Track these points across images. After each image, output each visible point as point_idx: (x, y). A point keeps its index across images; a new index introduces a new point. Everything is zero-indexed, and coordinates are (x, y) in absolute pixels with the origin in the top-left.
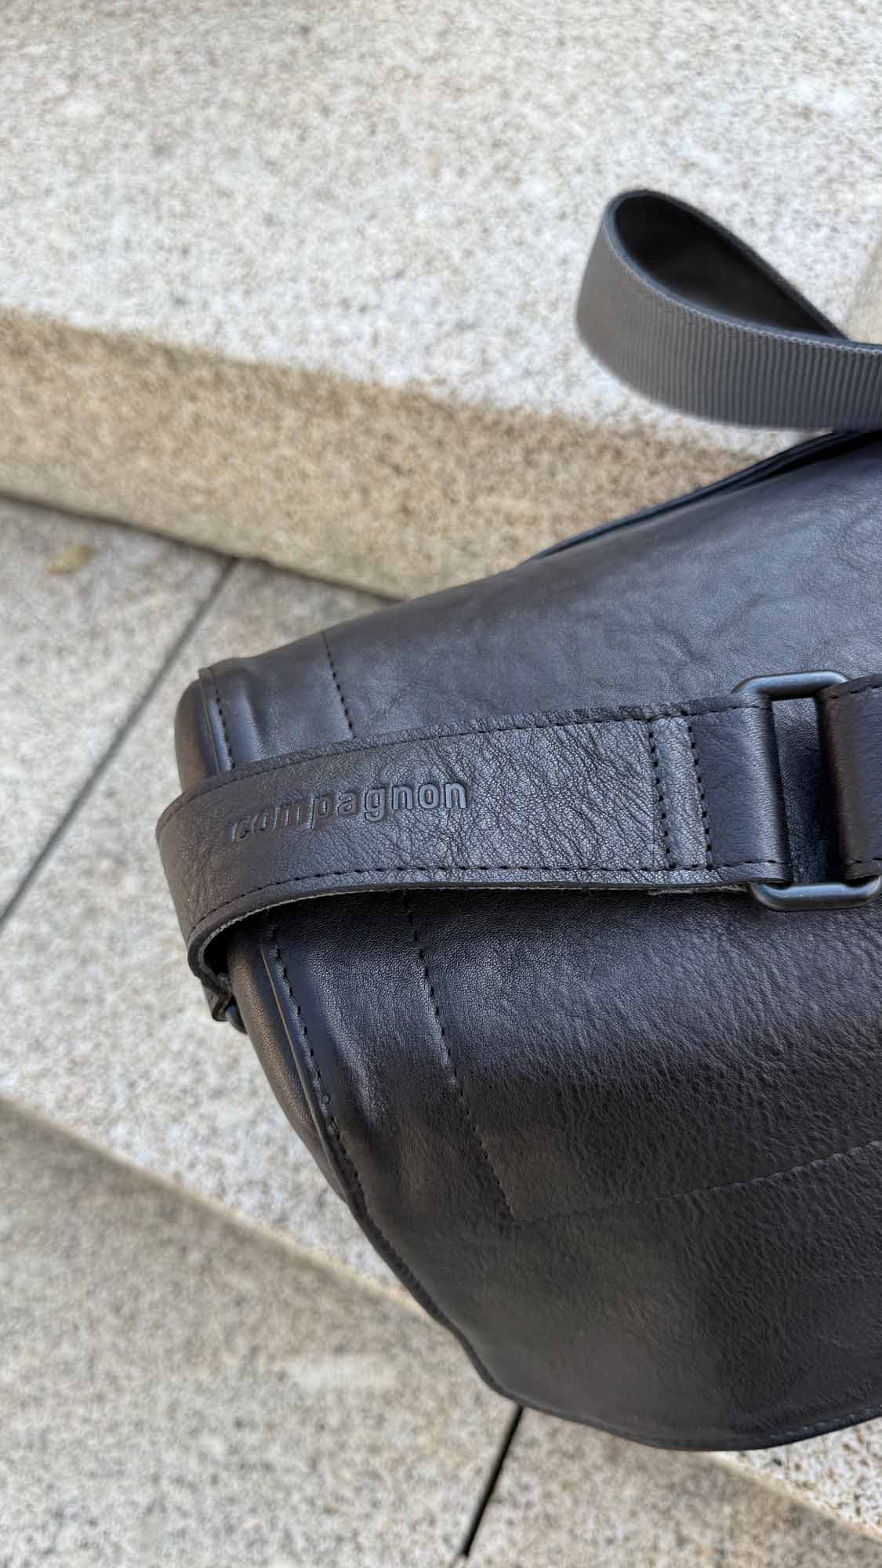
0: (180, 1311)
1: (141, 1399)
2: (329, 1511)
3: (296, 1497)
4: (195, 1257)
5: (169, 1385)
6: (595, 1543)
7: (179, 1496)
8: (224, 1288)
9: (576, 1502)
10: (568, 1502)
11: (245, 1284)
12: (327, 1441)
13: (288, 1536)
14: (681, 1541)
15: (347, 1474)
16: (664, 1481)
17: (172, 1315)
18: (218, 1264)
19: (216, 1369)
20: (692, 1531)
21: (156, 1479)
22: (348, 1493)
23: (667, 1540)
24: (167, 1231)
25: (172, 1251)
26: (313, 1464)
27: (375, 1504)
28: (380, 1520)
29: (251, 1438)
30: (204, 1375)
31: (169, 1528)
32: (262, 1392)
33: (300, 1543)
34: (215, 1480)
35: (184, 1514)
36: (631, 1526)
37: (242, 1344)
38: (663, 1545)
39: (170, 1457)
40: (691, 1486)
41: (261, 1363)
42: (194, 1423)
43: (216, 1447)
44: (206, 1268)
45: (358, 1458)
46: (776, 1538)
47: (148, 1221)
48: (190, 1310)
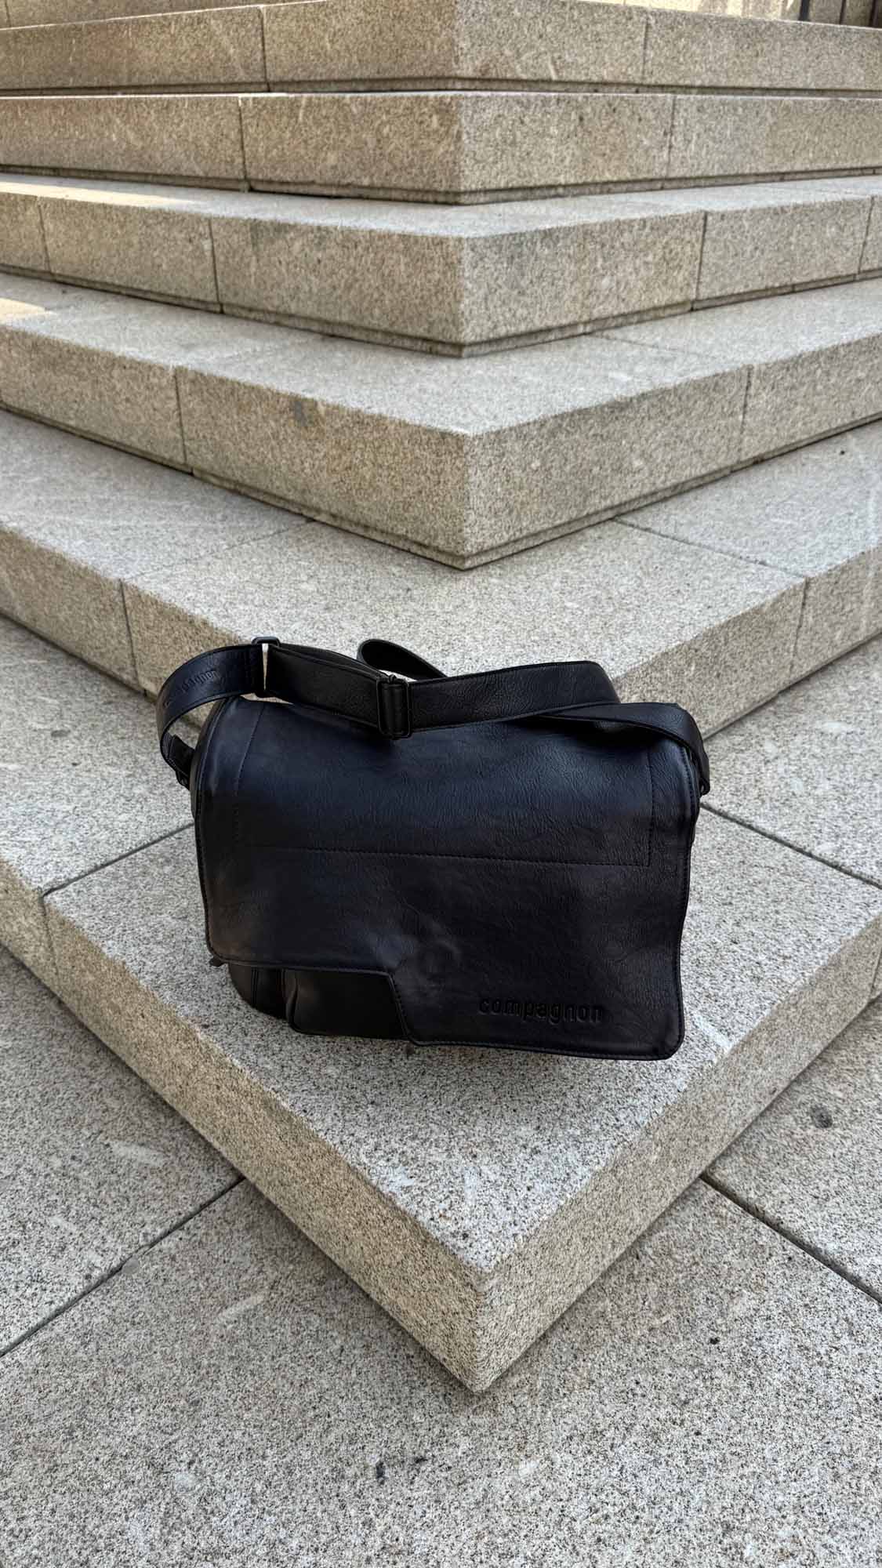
0: (74, 1106)
1: (32, 1134)
2: (95, 1205)
3: (83, 1195)
5: (49, 1133)
6: (217, 1260)
7: (27, 1177)
8: (103, 1103)
9: (219, 1241)
10: (216, 1239)
11: (114, 1105)
12: (114, 1178)
13: (69, 1208)
14: (260, 1272)
15: (113, 1194)
16: (268, 1246)
17: (69, 1106)
19: (78, 1132)
20: (269, 1270)
21: (18, 1166)
22: (110, 1202)
23: (254, 1270)
26: (99, 1185)
27: (120, 1210)
28: (120, 1216)
29: (76, 1165)
30: (69, 1134)
31: (13, 1187)
32: (93, 1149)
33: (73, 1213)
34: (47, 1176)
35: (23, 1183)
36: (239, 1259)
37: (95, 1128)
38: (250, 1271)
39: (31, 1160)
40: (279, 1252)
41: (101, 1137)
42: (51, 1151)
43: (57, 1163)
45: (122, 1190)
46: (308, 1286)
47: (82, 1065)
48: (79, 1107)
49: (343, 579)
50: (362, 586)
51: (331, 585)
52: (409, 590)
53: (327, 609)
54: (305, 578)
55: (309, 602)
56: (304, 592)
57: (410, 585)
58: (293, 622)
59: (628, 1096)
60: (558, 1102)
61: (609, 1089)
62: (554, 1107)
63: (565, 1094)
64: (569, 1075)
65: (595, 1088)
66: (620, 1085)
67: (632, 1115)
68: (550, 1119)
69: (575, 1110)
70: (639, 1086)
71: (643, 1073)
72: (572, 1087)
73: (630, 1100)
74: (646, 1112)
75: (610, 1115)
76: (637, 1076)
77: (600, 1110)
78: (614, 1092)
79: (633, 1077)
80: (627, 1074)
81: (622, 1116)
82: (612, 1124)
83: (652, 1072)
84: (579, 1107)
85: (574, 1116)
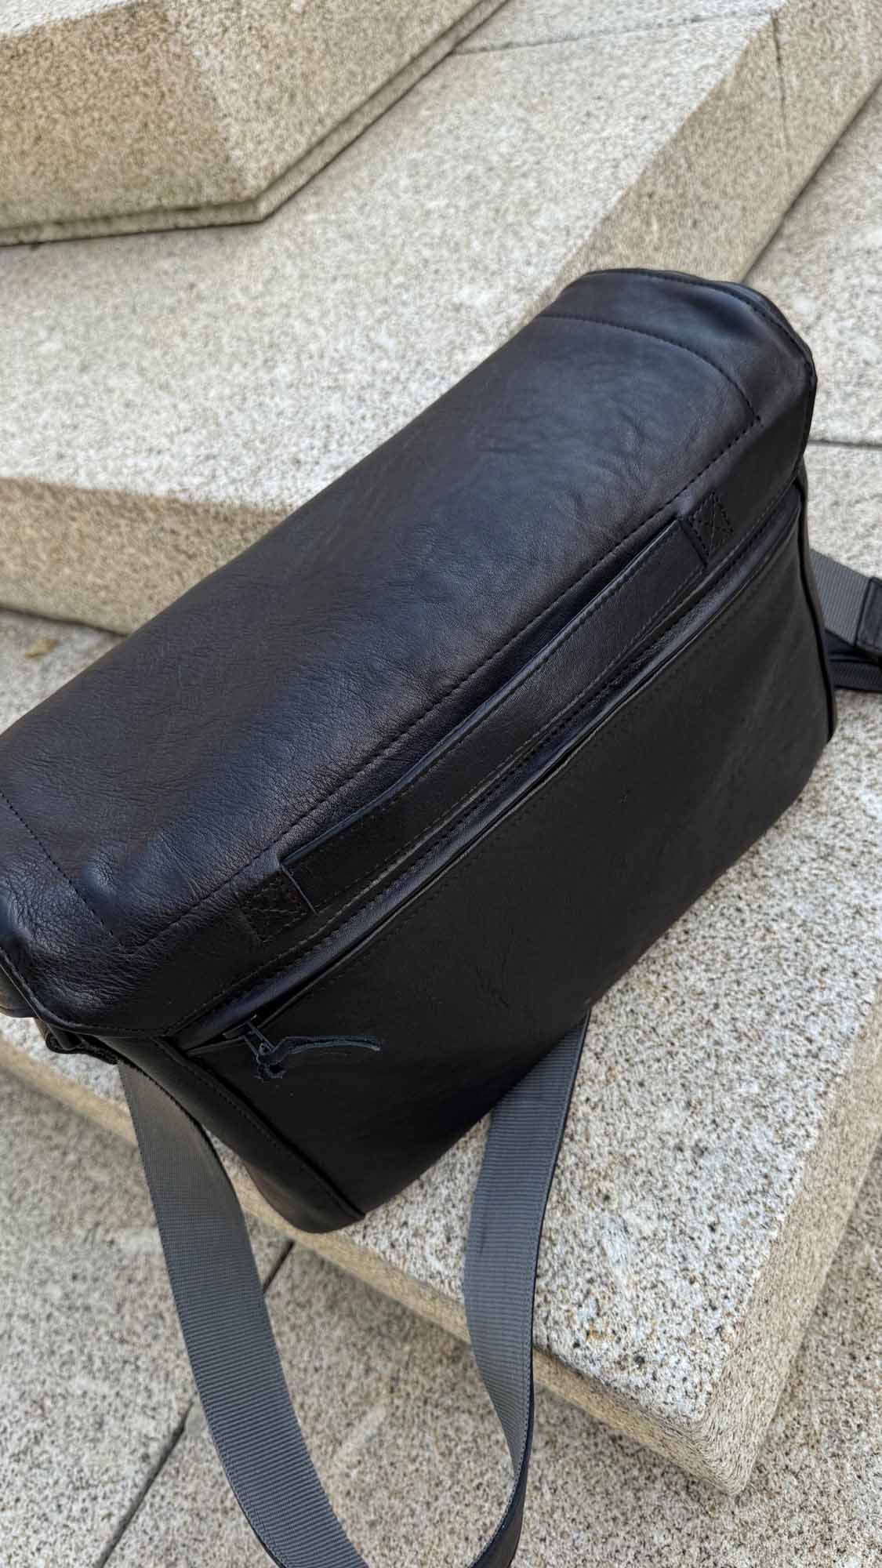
0: (53, 1197)
1: (13, 1259)
2: (122, 1341)
3: (102, 1330)
4: (72, 1158)
5: (33, 1250)
6: (305, 1370)
7: (21, 1328)
8: (87, 1179)
9: (299, 1340)
10: (293, 1339)
11: (101, 1176)
12: (133, 1290)
13: (90, 1358)
14: (368, 1370)
15: (140, 1315)
16: (365, 1325)
17: (47, 1199)
18: (86, 1163)
19: (69, 1236)
20: (378, 1363)
21: (10, 1315)
22: (138, 1328)
23: (358, 1369)
24: (58, 1139)
25: (56, 1153)
26: (119, 1307)
27: (156, 1337)
28: (157, 1347)
29: (80, 1287)
30: (58, 1242)
31: (11, 1350)
32: (95, 1255)
33: (98, 1363)
34: (49, 1317)
35: (24, 1342)
36: (334, 1359)
37: (89, 1219)
38: (354, 1373)
39: (22, 1300)
40: (384, 1329)
41: (100, 1231)
42: (45, 1276)
43: (55, 1292)
44: (78, 1165)
45: (150, 1304)
46: (439, 1370)
47: (46, 1132)
48: (60, 1196)
49: (97, 313)
50: (126, 311)
51: (81, 329)
52: (192, 286)
53: (84, 368)
54: (43, 334)
55: (55, 369)
56: (47, 358)
57: (191, 277)
58: (39, 411)
59: (810, 990)
60: (703, 1042)
61: (777, 987)
62: (701, 1054)
63: (709, 1024)
64: (703, 985)
65: (752, 993)
66: (791, 974)
67: (829, 1023)
68: (702, 1081)
69: (736, 1046)
70: (820, 963)
71: (820, 936)
72: (716, 1006)
73: (817, 996)
74: (849, 1007)
75: (796, 1037)
76: (811, 945)
77: (774, 1031)
78: (785, 991)
79: (806, 949)
80: (793, 947)
81: (814, 1031)
82: (802, 1051)
83: (833, 929)
84: (739, 1039)
85: (737, 1060)
